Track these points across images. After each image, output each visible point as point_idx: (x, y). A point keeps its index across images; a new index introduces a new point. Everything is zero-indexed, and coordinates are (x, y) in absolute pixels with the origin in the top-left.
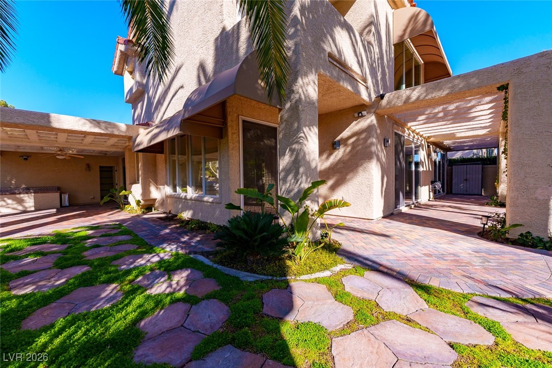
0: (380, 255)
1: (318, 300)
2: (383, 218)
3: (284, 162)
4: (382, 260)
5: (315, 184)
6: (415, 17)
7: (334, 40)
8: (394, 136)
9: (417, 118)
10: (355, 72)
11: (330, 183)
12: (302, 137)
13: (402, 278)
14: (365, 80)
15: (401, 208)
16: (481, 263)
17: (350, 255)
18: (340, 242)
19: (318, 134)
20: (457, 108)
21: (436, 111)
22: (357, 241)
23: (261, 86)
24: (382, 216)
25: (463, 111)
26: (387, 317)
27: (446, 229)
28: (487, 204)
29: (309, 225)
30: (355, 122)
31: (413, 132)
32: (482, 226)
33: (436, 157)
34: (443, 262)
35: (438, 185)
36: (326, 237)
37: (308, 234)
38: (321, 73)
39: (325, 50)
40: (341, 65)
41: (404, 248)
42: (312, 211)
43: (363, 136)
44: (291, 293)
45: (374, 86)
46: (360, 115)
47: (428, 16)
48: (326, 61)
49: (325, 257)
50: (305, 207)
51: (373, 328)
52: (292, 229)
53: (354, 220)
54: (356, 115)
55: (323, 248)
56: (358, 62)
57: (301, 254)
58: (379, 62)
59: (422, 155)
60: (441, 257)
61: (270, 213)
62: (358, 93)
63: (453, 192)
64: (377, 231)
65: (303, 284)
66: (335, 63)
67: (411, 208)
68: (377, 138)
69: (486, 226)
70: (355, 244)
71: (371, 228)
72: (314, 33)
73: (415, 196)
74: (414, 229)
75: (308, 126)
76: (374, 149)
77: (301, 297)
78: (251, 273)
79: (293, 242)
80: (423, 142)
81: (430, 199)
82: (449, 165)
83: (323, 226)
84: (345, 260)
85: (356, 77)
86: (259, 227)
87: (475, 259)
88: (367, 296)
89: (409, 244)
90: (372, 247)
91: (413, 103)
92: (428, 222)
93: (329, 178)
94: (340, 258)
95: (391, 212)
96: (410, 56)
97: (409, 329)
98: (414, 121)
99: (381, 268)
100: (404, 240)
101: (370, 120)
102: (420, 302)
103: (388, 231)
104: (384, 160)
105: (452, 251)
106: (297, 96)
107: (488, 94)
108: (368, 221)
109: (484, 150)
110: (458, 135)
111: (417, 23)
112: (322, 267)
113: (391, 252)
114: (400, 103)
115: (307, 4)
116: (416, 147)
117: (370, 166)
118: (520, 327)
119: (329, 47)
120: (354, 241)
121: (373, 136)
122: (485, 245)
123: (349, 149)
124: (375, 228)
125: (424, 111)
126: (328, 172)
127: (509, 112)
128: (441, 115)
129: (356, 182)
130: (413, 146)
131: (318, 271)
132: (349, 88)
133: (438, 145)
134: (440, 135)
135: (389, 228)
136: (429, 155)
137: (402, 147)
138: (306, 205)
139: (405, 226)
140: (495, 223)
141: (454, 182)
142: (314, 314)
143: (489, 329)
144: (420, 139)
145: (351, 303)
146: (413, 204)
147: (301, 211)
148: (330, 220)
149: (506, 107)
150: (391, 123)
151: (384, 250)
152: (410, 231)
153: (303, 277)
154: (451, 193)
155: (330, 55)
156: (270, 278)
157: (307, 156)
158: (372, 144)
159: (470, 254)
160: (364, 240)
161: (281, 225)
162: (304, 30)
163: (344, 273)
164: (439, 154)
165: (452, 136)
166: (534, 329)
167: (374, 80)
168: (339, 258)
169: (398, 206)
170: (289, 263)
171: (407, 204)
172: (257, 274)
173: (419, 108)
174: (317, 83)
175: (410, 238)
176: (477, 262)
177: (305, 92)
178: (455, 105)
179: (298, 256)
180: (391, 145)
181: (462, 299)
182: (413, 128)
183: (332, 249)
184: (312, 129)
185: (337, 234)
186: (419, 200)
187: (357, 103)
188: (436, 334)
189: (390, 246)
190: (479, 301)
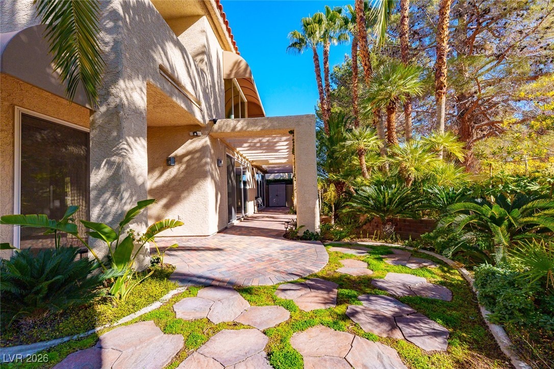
0: (213, 270)
1: (141, 342)
2: (218, 232)
3: (97, 177)
4: (215, 273)
5: (143, 204)
6: (237, 64)
7: (166, 54)
8: (226, 158)
9: (243, 144)
10: (189, 92)
11: (164, 201)
12: (125, 149)
13: (231, 287)
14: (199, 103)
15: (233, 222)
16: (284, 258)
17: (184, 277)
18: (174, 265)
19: (146, 147)
20: (268, 141)
21: (255, 141)
22: (192, 260)
23: (57, 73)
24: (217, 231)
25: (272, 144)
26: (216, 330)
27: (265, 235)
28: (289, 213)
29: (134, 252)
30: (190, 141)
31: (241, 155)
32: (285, 229)
33: (258, 177)
34: (261, 263)
35: (260, 200)
36: (157, 263)
37: (133, 264)
38: (151, 83)
39: (154, 60)
40: (174, 82)
41: (234, 258)
42: (138, 235)
43: (197, 155)
44: (101, 348)
45: (207, 110)
46: (195, 134)
47: (247, 66)
48: (157, 72)
49: (154, 287)
50: (128, 232)
51: (203, 346)
52: (108, 262)
53: (190, 239)
54: (191, 134)
55: (152, 277)
56: (192, 83)
57: (121, 292)
58: (212, 89)
59: (248, 176)
60: (260, 259)
61: (71, 246)
62: (193, 113)
63: (270, 205)
64: (213, 246)
65: (123, 328)
66: (167, 77)
67: (241, 221)
68: (211, 158)
69: (288, 229)
70: (191, 264)
71: (206, 244)
72: (142, 38)
73: (244, 210)
74: (243, 239)
75: (133, 137)
76: (208, 168)
77: (118, 348)
78: (27, 344)
79: (109, 279)
80: (249, 165)
81: (256, 212)
82: (266, 184)
83: (153, 251)
84: (178, 284)
85: (190, 97)
86: (47, 270)
87: (281, 256)
88: (198, 315)
89: (238, 253)
90: (207, 263)
91: (239, 131)
92: (253, 232)
93: (162, 197)
94: (173, 282)
95: (225, 227)
96: (237, 94)
97: (235, 333)
98: (241, 147)
99: (214, 283)
100: (235, 250)
101: (204, 141)
102: (245, 304)
103: (222, 245)
104: (218, 178)
105: (268, 253)
106: (118, 100)
107: (284, 135)
108: (205, 237)
109: (287, 174)
110: (271, 162)
111: (240, 68)
112: (151, 299)
113: (223, 264)
114: (228, 130)
115: (132, 4)
116: (243, 169)
117: (205, 184)
118: (303, 299)
119: (159, 59)
120: (189, 261)
121: (207, 157)
122: (287, 244)
123: (184, 166)
124: (211, 244)
125: (248, 140)
126: (162, 190)
127: (295, 149)
128: (258, 145)
129: (193, 200)
130: (242, 167)
131: (145, 305)
132: (183, 105)
133: (259, 168)
134: (260, 160)
135: (223, 241)
136: (253, 176)
137: (233, 167)
138: (131, 230)
139: (236, 238)
140: (292, 226)
141: (270, 197)
142: (135, 362)
143: (287, 307)
144: (246, 162)
145: (182, 330)
146: (243, 217)
147: (122, 237)
148: (163, 242)
149: (294, 145)
150: (224, 147)
151: (217, 264)
152: (240, 241)
153: (121, 321)
154: (269, 206)
155: (161, 68)
156: (66, 339)
157: (131, 171)
158: (206, 163)
159: (278, 252)
160: (199, 258)
161: (90, 260)
162: (128, 29)
163: (176, 299)
164: (260, 175)
165: (266, 162)
166: (309, 297)
167: (207, 105)
168: (171, 284)
169: (231, 220)
170: (100, 308)
171: (238, 218)
172: (41, 341)
173: (243, 136)
174: (145, 91)
175: (240, 248)
176: (282, 257)
177: (129, 98)
178: (267, 139)
179: (117, 295)
180: (224, 166)
181: (273, 290)
182: (241, 152)
183: (164, 275)
184: (139, 141)
185: (172, 257)
186: (247, 214)
187: (192, 123)
188: (254, 328)
189: (223, 258)
190: (282, 288)
